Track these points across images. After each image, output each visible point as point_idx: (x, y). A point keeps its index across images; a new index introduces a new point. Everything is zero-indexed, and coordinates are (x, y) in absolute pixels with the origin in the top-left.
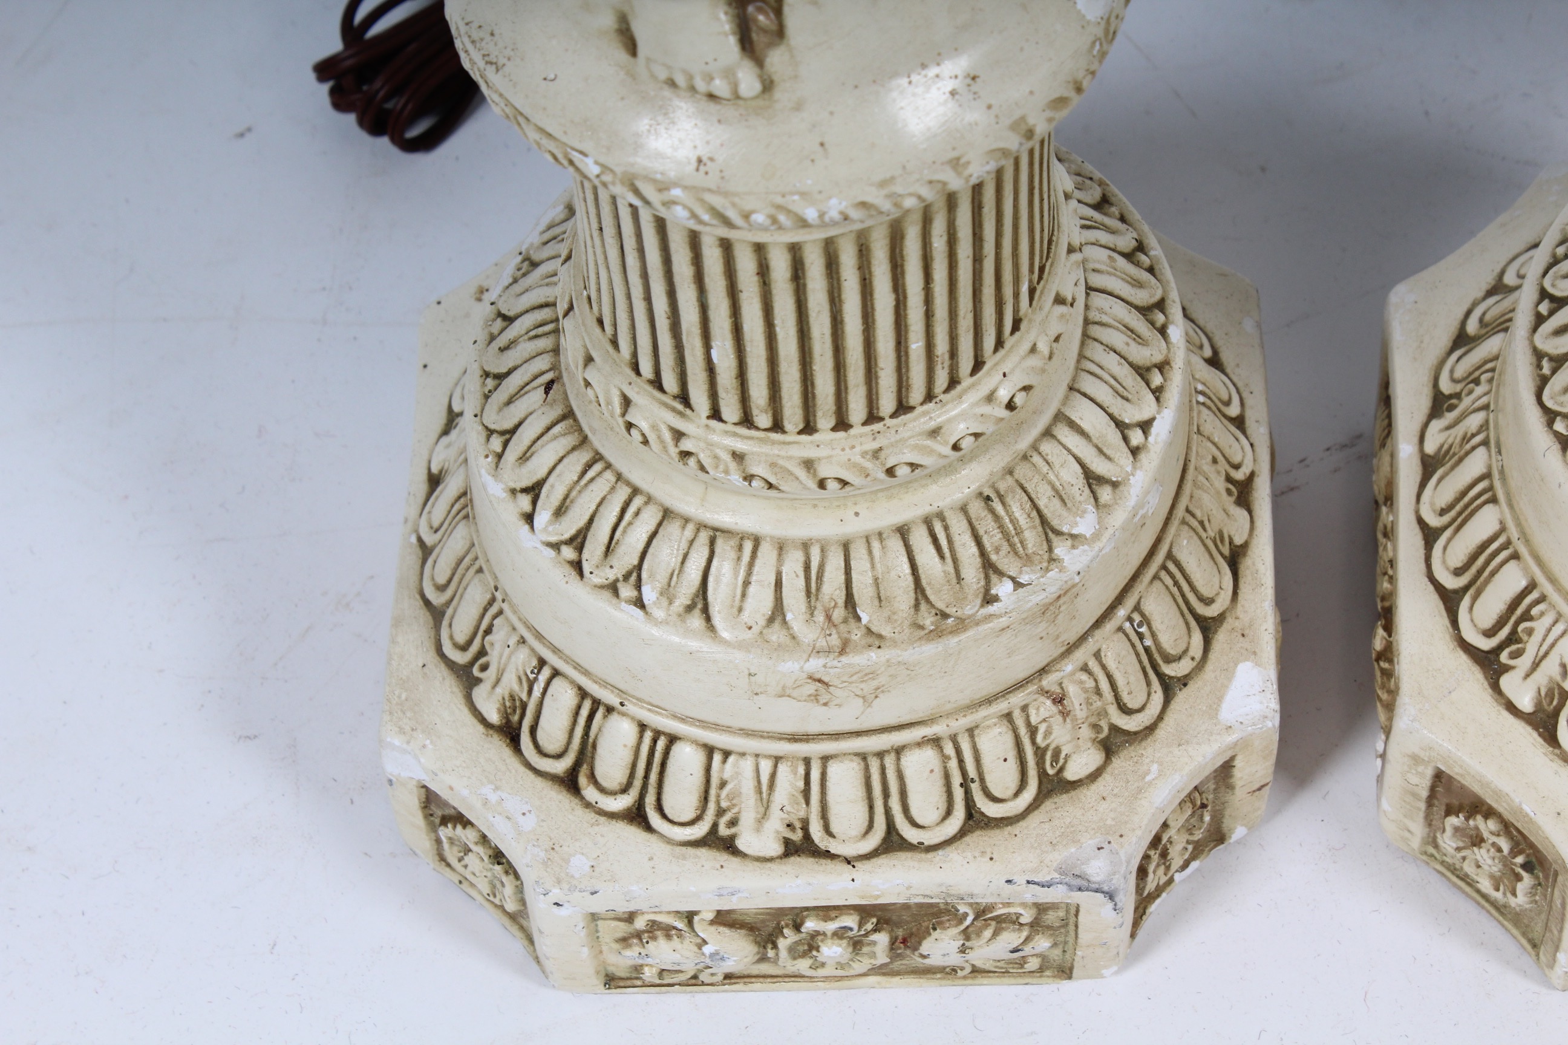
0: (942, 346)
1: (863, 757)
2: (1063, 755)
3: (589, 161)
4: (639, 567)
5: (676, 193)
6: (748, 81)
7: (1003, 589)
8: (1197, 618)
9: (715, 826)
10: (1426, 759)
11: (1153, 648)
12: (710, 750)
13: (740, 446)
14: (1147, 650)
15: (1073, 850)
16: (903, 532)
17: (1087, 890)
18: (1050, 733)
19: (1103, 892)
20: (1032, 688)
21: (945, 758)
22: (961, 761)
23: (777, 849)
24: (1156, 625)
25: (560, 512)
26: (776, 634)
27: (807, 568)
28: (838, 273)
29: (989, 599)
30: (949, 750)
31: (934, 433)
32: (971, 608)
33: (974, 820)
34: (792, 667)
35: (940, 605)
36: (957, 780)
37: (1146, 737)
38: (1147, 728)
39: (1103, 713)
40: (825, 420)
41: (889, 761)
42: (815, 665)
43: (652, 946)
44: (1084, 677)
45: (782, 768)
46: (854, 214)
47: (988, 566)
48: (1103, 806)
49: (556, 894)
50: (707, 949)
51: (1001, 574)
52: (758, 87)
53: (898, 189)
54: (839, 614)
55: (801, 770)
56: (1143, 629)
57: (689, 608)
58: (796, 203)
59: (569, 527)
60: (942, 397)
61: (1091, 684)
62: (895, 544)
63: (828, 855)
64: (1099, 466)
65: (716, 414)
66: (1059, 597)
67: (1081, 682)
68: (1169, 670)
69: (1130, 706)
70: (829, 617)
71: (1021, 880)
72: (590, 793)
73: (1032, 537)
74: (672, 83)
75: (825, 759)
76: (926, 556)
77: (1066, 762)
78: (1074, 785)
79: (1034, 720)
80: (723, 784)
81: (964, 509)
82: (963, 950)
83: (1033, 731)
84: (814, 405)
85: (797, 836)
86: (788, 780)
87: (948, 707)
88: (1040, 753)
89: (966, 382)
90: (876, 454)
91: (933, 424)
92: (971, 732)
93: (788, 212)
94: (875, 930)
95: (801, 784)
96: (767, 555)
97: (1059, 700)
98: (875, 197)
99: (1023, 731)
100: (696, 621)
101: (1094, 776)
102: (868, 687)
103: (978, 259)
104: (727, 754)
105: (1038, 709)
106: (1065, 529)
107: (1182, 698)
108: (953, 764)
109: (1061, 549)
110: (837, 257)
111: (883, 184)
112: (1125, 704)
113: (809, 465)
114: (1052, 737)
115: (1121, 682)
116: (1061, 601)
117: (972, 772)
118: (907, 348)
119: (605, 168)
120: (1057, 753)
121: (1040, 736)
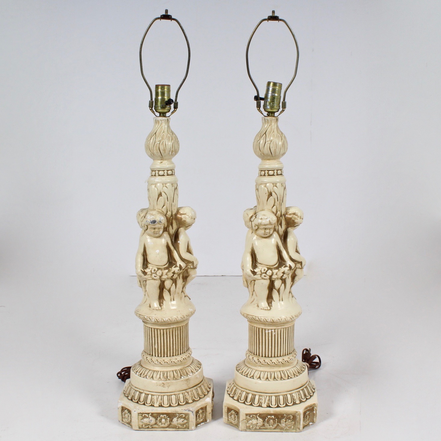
0: (177, 349)
1: (168, 396)
4: (146, 375)
5: (153, 318)
7: (182, 377)
8: (204, 394)
9: (152, 404)
10: (226, 406)
11: (198, 393)
12: (152, 395)
13: (157, 359)
15: (189, 408)
16: (173, 371)
17: (190, 411)
19: (192, 411)
20: (185, 391)
21: (176, 397)
22: (178, 397)
23: (158, 406)
24: (199, 391)
25: (139, 372)
26: (160, 379)
27: (163, 373)
29: (181, 378)
30: (176, 396)
31: (176, 359)
32: (179, 378)
33: (179, 405)
34: (161, 382)
35: (176, 378)
36: (177, 399)
38: (197, 400)
39: (193, 397)
40: (166, 356)
41: (170, 396)
42: (163, 382)
43: (144, 419)
45: (159, 396)
46: (168, 320)
47: (181, 375)
48: (192, 405)
49: (135, 410)
50: (150, 419)
51: (182, 376)
54: (166, 377)
55: (161, 397)
56: (197, 391)
57: (151, 378)
59: (140, 373)
60: (177, 356)
61: (191, 393)
62: (172, 372)
63: (163, 407)
64: (193, 371)
65: (155, 356)
66: (188, 379)
68: (200, 397)
69: (196, 397)
70: (165, 378)
71: (183, 409)
72: (139, 403)
73: (186, 374)
74: (153, 309)
75: (164, 396)
76: (175, 373)
77: (189, 401)
78: (189, 403)
79: (185, 394)
80: (153, 399)
81: (179, 370)
82: (177, 421)
83: (185, 396)
84: (165, 353)
85: (160, 405)
86: (160, 398)
87: (177, 390)
88: (186, 399)
89: (179, 355)
90: (170, 360)
91: (176, 358)
92: (179, 394)
93: (163, 319)
94: (168, 418)
95: (161, 398)
96: (159, 373)
97: (188, 393)
98: (170, 318)
99: (184, 395)
100: (152, 378)
101: (192, 403)
102: (168, 385)
103: (180, 339)
104: (154, 395)
107: (201, 400)
108: (177, 397)
109: (188, 375)
110: (167, 332)
111: (171, 317)
113: (164, 360)
115: (195, 394)
117: (179, 399)
118: (174, 347)
119: (147, 317)
120: (188, 399)
121: (186, 396)
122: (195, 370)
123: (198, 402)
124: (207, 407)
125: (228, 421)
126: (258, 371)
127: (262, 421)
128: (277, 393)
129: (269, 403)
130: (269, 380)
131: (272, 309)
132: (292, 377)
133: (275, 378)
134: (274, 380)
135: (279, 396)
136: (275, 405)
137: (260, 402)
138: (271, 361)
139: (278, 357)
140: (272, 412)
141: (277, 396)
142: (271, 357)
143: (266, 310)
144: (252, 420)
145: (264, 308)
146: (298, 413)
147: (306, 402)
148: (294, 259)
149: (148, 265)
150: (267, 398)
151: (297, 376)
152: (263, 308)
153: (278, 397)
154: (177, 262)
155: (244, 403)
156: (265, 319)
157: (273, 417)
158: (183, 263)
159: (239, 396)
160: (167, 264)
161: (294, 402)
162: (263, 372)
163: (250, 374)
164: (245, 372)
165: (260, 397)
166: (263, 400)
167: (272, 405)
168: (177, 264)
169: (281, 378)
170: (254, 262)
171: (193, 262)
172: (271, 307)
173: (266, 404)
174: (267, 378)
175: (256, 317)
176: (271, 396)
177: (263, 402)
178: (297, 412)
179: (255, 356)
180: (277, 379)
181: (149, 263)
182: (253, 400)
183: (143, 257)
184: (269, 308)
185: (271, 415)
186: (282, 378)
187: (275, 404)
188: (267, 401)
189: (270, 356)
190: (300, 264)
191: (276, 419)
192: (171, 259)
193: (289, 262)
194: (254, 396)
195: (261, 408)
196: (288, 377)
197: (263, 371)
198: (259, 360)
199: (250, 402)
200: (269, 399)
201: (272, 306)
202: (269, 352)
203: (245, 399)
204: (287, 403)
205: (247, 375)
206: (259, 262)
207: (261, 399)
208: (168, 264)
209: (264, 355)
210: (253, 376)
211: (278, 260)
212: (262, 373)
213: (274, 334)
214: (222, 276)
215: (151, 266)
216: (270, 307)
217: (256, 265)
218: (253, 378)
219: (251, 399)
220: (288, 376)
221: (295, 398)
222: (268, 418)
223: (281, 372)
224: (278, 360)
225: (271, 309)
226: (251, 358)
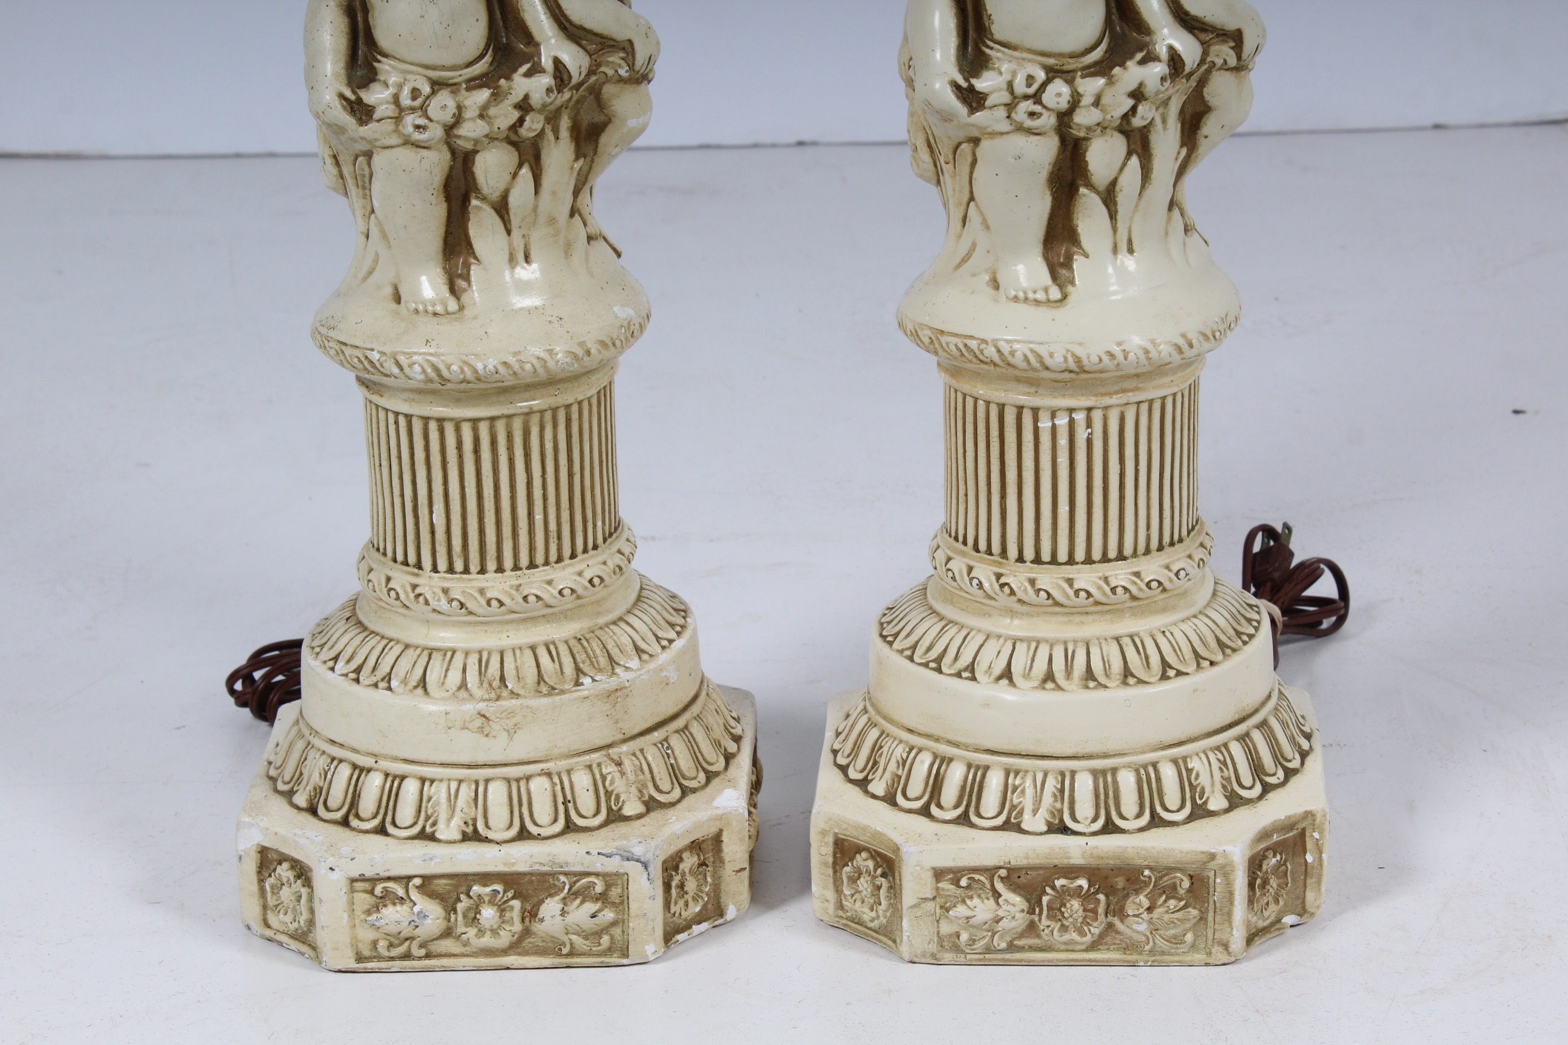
0: (553, 526)
1: (508, 781)
2: (621, 800)
3: (375, 353)
4: (390, 674)
5: (416, 358)
6: (453, 305)
7: (586, 681)
8: (704, 770)
9: (424, 828)
10: (828, 829)
11: (675, 766)
12: (423, 781)
13: (446, 585)
14: (672, 765)
15: (625, 842)
16: (533, 648)
17: (632, 860)
18: (614, 783)
19: (641, 862)
20: (603, 752)
21: (554, 784)
22: (563, 788)
23: (458, 836)
24: (677, 753)
25: (348, 661)
26: (463, 694)
27: (480, 661)
28: (497, 450)
29: (578, 683)
30: (556, 780)
31: (550, 583)
32: (568, 686)
33: (570, 827)
34: (470, 708)
35: (551, 683)
36: (560, 799)
37: (670, 807)
38: (670, 803)
39: (645, 786)
40: (491, 565)
41: (523, 784)
42: (481, 706)
43: (384, 911)
44: (634, 758)
45: (463, 786)
46: (502, 369)
47: (578, 670)
48: (643, 828)
49: (331, 861)
50: (416, 909)
51: (585, 674)
52: (456, 307)
53: (522, 358)
54: (496, 683)
55: (473, 787)
56: (669, 752)
57: (416, 687)
58: (472, 360)
59: (353, 665)
60: (554, 564)
61: (637, 762)
62: (529, 653)
63: (487, 840)
64: (642, 645)
65: (435, 569)
66: (617, 690)
67: (632, 760)
68: (685, 783)
69: (661, 787)
70: (491, 685)
71: (594, 852)
72: (354, 823)
73: (603, 661)
74: (417, 311)
75: (487, 781)
76: (545, 659)
77: (623, 805)
78: (627, 819)
79: (604, 771)
80: (429, 800)
81: (566, 642)
82: (563, 913)
83: (604, 778)
84: (485, 552)
85: (469, 830)
86: (466, 792)
87: (556, 751)
88: (608, 794)
89: (567, 561)
90: (518, 587)
91: (549, 578)
92: (569, 772)
93: (470, 365)
94: (513, 898)
95: (473, 794)
96: (459, 659)
97: (619, 764)
98: (511, 360)
99: (598, 777)
100: (420, 691)
101: (640, 816)
102: (510, 723)
103: (571, 475)
104: (432, 781)
105: (607, 766)
106: (621, 663)
107: (691, 799)
108: (558, 788)
109: (618, 670)
110: (496, 437)
111: (516, 354)
112: (658, 786)
113: (482, 591)
114: (615, 785)
115: (655, 770)
116: (619, 694)
117: (569, 797)
118: (534, 517)
119: (383, 353)
120: (618, 797)
121: (607, 783)
122: (654, 638)
123: (672, 814)
124: (725, 837)
125: (841, 913)
126: (999, 637)
127: (1024, 905)
128: (1106, 756)
129: (1061, 811)
130: (1059, 688)
131: (1070, 299)
132: (1184, 670)
133: (1089, 675)
134: (1087, 687)
135: (1114, 771)
136: (1095, 819)
137: (1013, 807)
138: (1071, 585)
139: (1109, 561)
140: (1077, 860)
141: (1104, 772)
142: (1071, 561)
143: (1037, 302)
144: (968, 902)
145: (1031, 296)
146: (1220, 860)
147: (1263, 802)
148: (1195, 19)
149: (376, 64)
150: (1051, 784)
151: (1212, 663)
152: (1021, 295)
153: (1109, 778)
154: (537, 45)
155: (925, 812)
156: (1032, 351)
157: (1083, 882)
158: (574, 48)
159: (900, 777)
160: (482, 56)
161: (1199, 802)
162: (1024, 645)
163: (956, 658)
164: (929, 649)
165: (1012, 776)
166: (1030, 792)
167: (1075, 820)
168: (540, 55)
169: (1127, 673)
170: (972, 34)
171: (630, 42)
172: (1070, 288)
173: (1043, 814)
174: (1049, 677)
175: (983, 346)
176: (1073, 773)
177: (1028, 802)
178: (1213, 857)
179: (981, 560)
180: (1102, 680)
181: (386, 56)
182: (970, 796)
183: (346, 20)
184: (1055, 293)
185: (1071, 872)
186: (1133, 676)
187: (1091, 813)
188: (1048, 799)
189: (1063, 556)
190: (1232, 44)
191: (1097, 892)
192: (506, 28)
193: (1166, 31)
194: (979, 774)
195: (1014, 835)
196: (1164, 672)
197: (1028, 640)
198: (1003, 580)
199: (956, 807)
200: (1062, 791)
201: (1072, 282)
202: (1060, 532)
203: (929, 789)
204: (1159, 809)
205: (939, 660)
206: (998, 36)
207: (1015, 789)
208: (488, 58)
209: (1029, 553)
210: (971, 667)
211: (1108, 22)
212: (1021, 648)
213: (1086, 435)
214: (801, 144)
215: (394, 67)
216: (1061, 287)
217: (983, 53)
218: (974, 679)
219: (963, 788)
220: (1165, 665)
221: (1204, 780)
222: (1053, 888)
223: (1126, 642)
224: (1106, 580)
225: (1065, 297)
226: (960, 572)
